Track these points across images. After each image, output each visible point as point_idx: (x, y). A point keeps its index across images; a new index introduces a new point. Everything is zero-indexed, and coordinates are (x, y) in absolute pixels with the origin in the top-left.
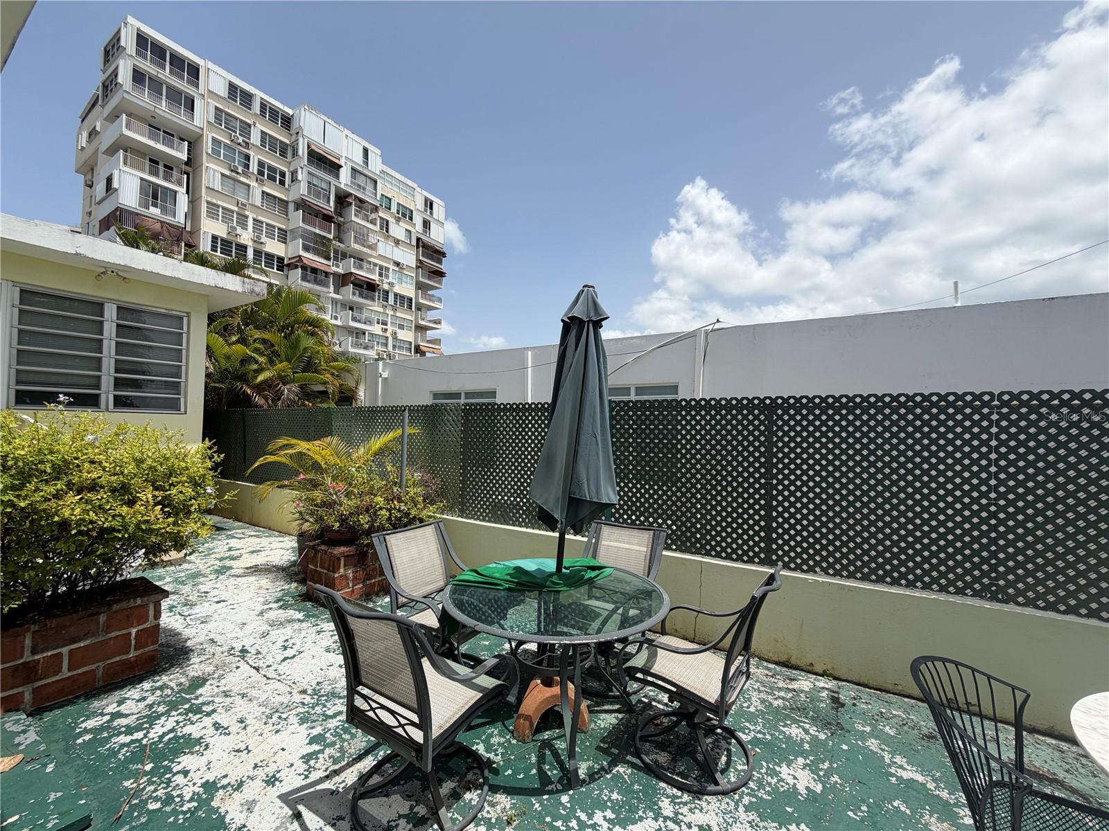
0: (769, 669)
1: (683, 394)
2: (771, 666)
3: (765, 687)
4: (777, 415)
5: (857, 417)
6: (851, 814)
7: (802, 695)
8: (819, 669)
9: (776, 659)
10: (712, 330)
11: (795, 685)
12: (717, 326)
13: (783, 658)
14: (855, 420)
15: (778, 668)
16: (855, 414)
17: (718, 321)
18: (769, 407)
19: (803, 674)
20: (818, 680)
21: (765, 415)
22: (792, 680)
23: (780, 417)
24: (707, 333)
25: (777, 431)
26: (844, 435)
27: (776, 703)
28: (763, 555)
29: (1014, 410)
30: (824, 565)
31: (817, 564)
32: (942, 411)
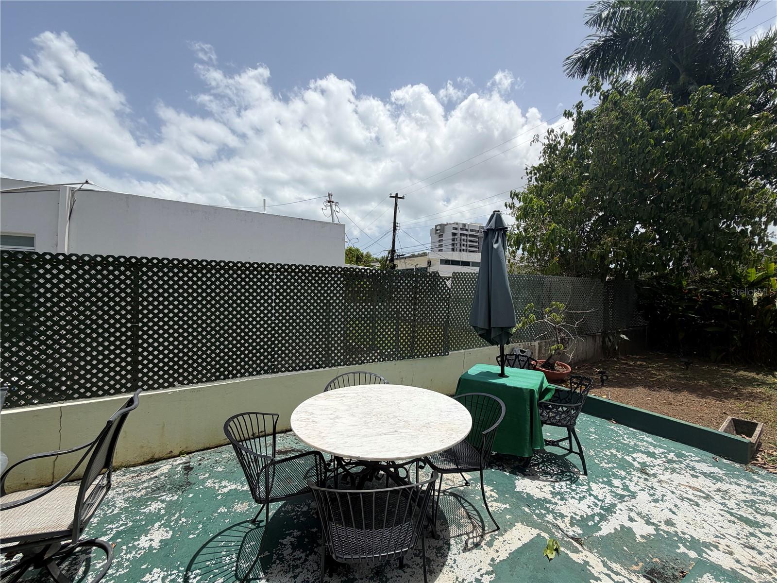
0: (134, 472)
1: (40, 247)
2: (136, 468)
3: (130, 487)
4: (142, 272)
5: (204, 275)
6: (191, 536)
7: (163, 477)
8: (176, 452)
9: (142, 461)
10: (80, 190)
11: (157, 473)
12: (86, 187)
13: (148, 457)
14: (202, 277)
15: (143, 467)
16: (202, 273)
17: (87, 182)
18: (135, 265)
19: (164, 461)
20: (175, 461)
21: (131, 271)
22: (154, 470)
23: (145, 274)
24: (73, 191)
25: (142, 284)
26: (195, 287)
27: (139, 495)
28: (129, 385)
29: (282, 273)
30: (181, 379)
31: (175, 379)
32: (251, 273)
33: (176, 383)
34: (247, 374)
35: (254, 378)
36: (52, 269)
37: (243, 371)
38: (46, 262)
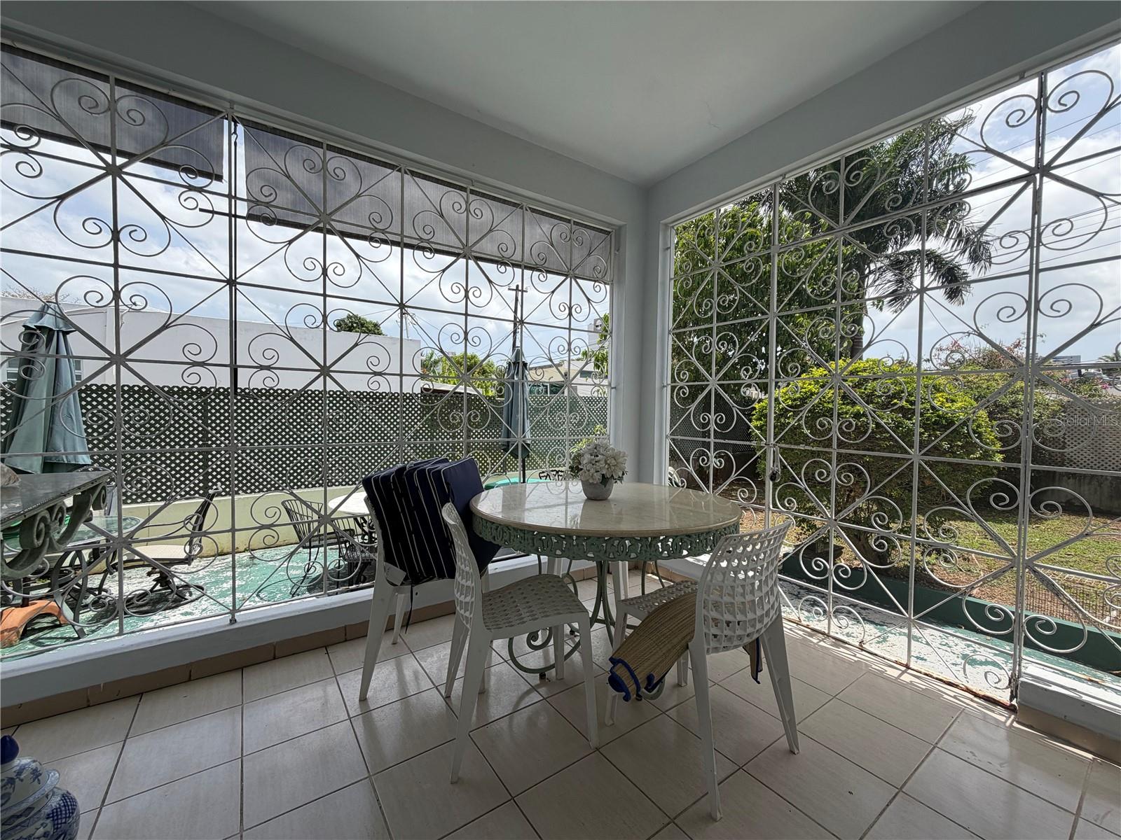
18: (205, 394)
28: (201, 492)
29: (334, 399)
30: (245, 488)
31: (240, 489)
32: (313, 398)
33: (240, 492)
34: (303, 486)
35: (309, 490)
36: (129, 397)
37: (299, 484)
38: (135, 392)
